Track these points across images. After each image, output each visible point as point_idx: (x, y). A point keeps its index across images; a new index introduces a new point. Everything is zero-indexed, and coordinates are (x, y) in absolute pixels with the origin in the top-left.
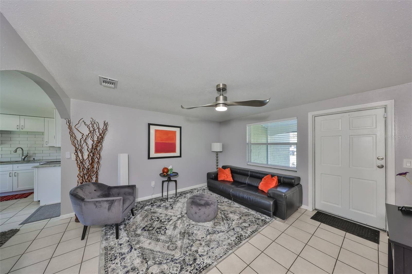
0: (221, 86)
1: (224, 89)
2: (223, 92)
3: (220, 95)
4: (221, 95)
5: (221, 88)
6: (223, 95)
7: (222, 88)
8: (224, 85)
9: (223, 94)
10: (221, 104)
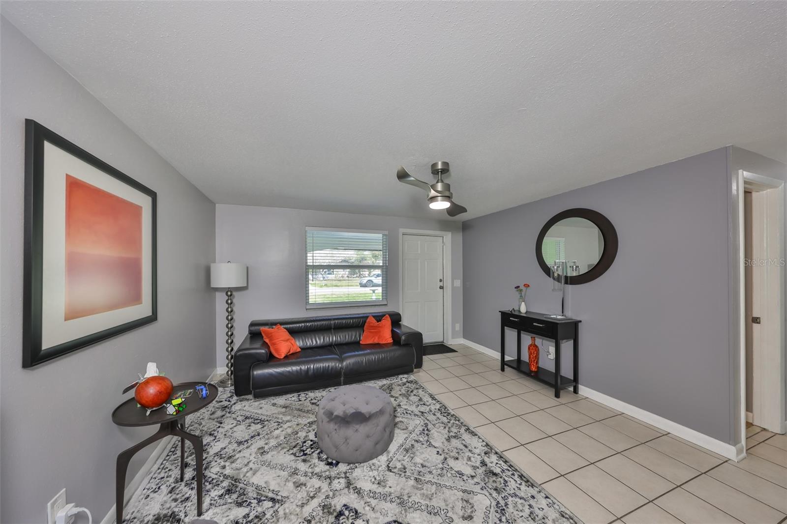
0: (440, 166)
1: (445, 170)
2: (442, 175)
3: (437, 182)
4: (440, 181)
5: (439, 169)
6: (442, 182)
7: (441, 169)
8: (446, 164)
9: (442, 179)
10: (439, 197)
